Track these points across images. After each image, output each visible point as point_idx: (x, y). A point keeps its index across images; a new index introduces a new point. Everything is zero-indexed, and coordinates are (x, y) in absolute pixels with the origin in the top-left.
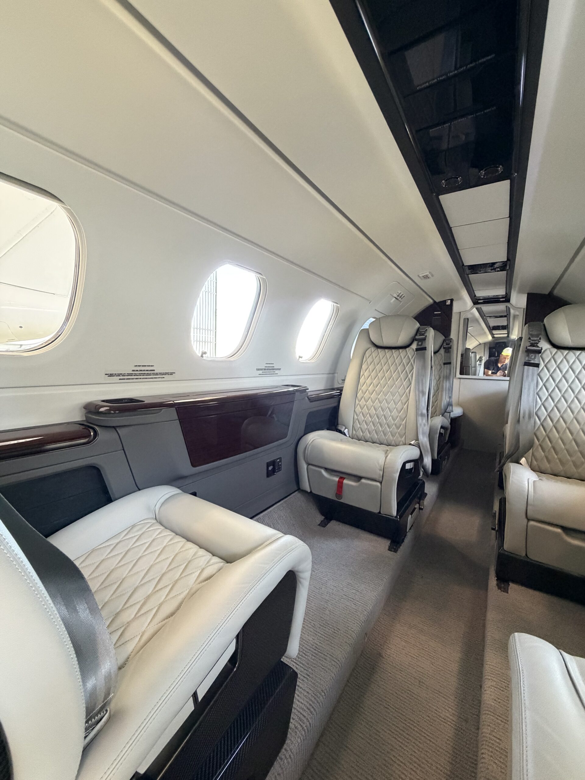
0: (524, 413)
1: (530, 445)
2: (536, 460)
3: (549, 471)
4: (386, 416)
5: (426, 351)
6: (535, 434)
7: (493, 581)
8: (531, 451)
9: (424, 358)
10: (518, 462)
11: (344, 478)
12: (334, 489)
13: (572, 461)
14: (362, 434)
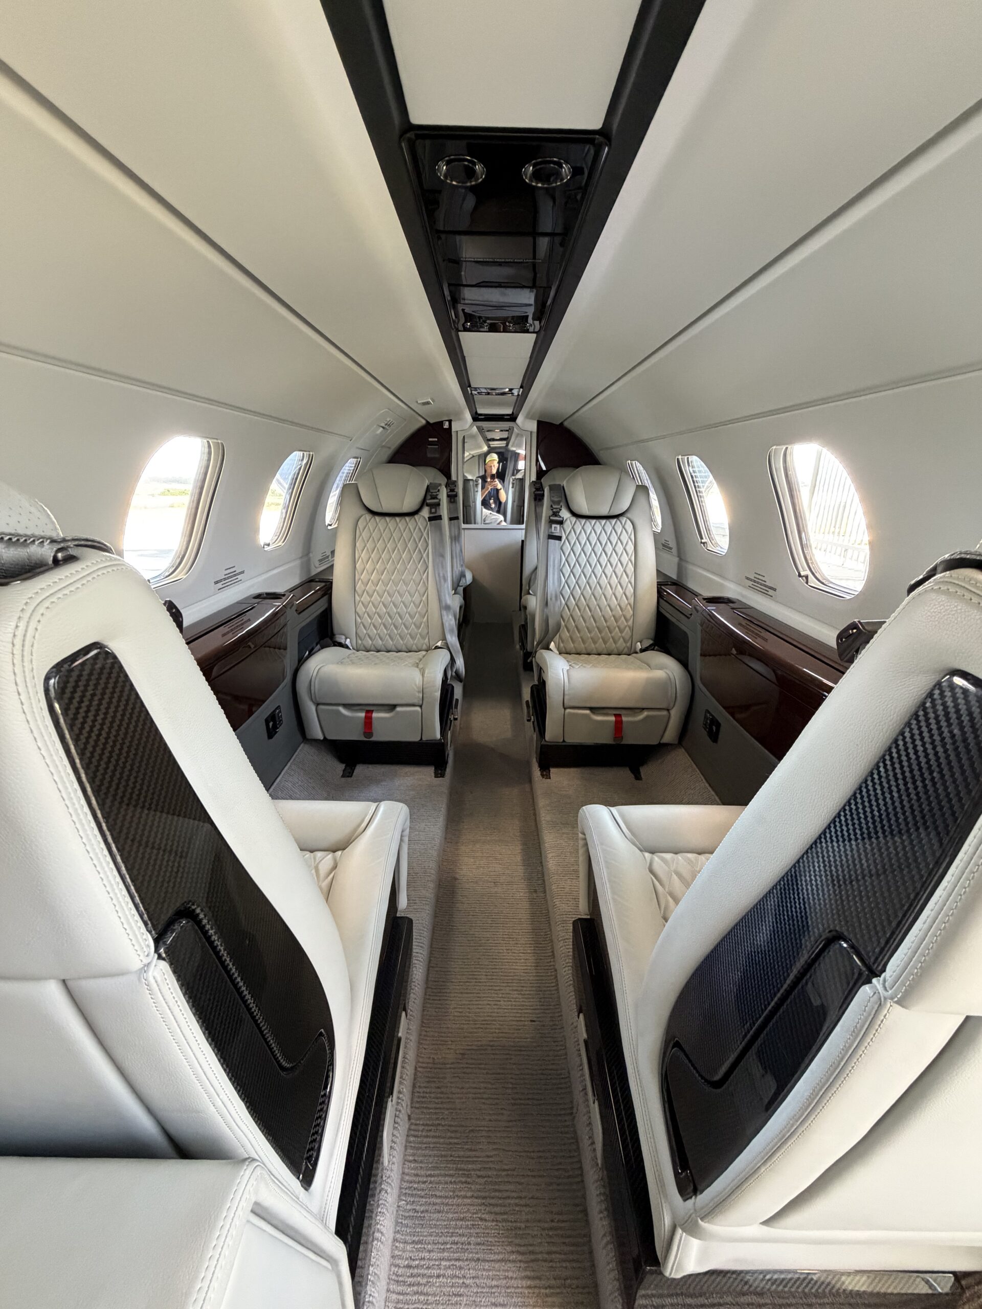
0: (551, 595)
1: (558, 628)
2: (563, 642)
3: (574, 651)
4: (401, 613)
5: (442, 521)
6: (562, 617)
7: (536, 772)
8: (558, 635)
9: (440, 529)
10: (547, 648)
11: (372, 712)
12: (360, 727)
13: (592, 638)
14: (370, 642)
